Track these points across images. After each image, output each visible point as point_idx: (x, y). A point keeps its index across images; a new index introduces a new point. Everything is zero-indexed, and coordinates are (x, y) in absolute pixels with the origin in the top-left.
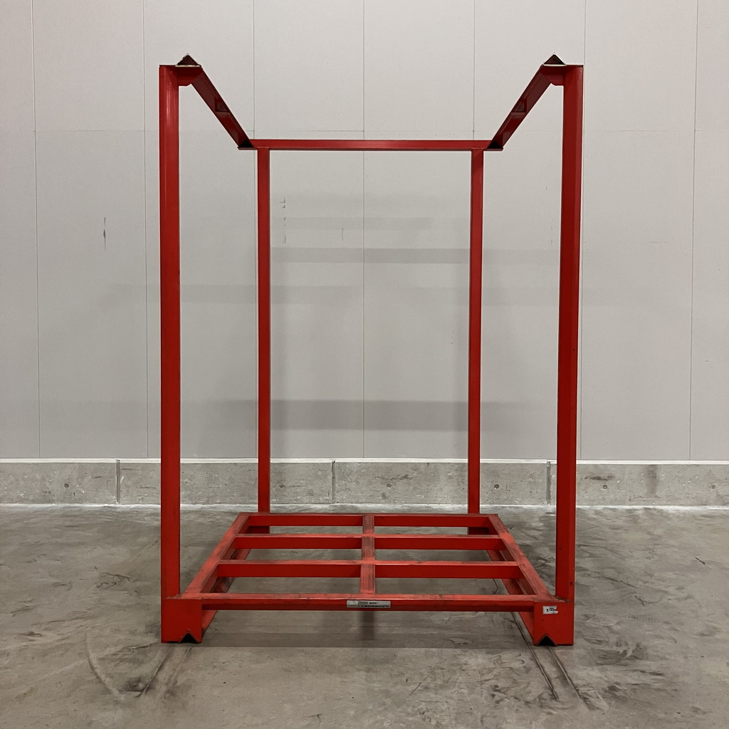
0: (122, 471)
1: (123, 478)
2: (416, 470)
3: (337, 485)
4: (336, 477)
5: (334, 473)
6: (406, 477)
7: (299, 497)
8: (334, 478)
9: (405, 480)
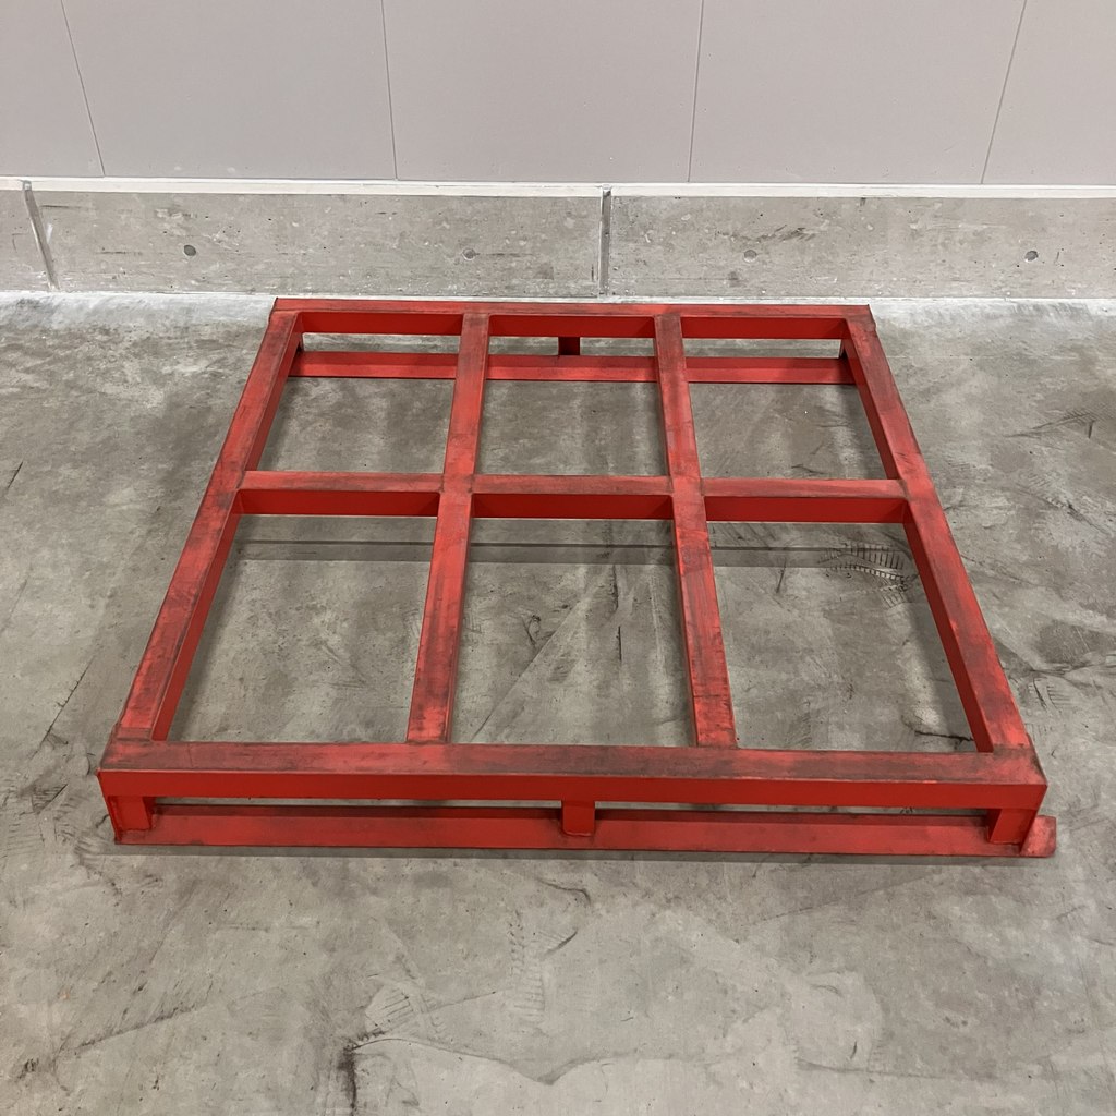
0: (45, 211)
1: (50, 230)
2: (828, 216)
3: (613, 253)
4: (613, 231)
5: (606, 221)
6: (798, 233)
7: (515, 282)
8: (606, 232)
9: (795, 241)
